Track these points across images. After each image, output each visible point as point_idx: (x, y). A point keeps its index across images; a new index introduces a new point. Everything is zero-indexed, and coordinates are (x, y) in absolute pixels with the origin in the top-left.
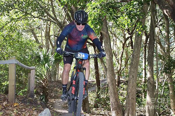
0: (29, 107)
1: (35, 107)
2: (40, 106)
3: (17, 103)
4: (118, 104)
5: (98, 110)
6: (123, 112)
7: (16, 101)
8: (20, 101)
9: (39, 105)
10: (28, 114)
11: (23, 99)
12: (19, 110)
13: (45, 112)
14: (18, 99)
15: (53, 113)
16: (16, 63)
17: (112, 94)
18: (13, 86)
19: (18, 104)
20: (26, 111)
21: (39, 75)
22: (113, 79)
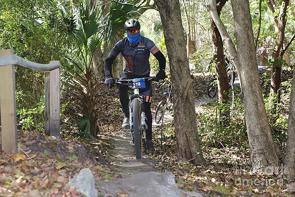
0: (48, 161)
1: (62, 162)
2: (74, 156)
3: (22, 153)
4: (267, 139)
5: (224, 151)
6: (280, 159)
7: (19, 149)
8: (27, 146)
9: (71, 154)
10: (47, 181)
11: (34, 141)
12: (26, 170)
13: (81, 177)
14: (24, 142)
15: (103, 174)
16: (15, 62)
17: (253, 117)
18: (12, 115)
19: (24, 156)
20: (43, 175)
21: (72, 67)
22: (254, 78)
